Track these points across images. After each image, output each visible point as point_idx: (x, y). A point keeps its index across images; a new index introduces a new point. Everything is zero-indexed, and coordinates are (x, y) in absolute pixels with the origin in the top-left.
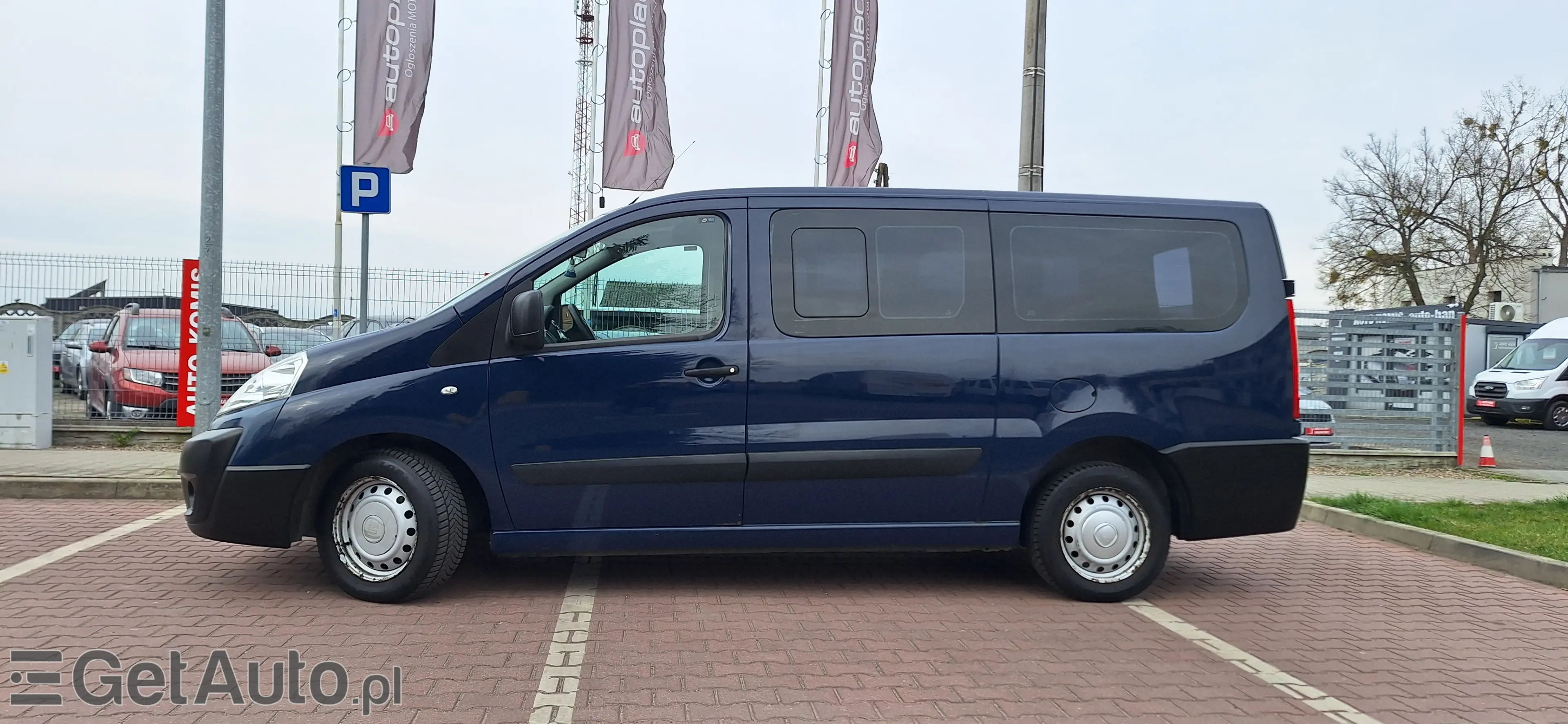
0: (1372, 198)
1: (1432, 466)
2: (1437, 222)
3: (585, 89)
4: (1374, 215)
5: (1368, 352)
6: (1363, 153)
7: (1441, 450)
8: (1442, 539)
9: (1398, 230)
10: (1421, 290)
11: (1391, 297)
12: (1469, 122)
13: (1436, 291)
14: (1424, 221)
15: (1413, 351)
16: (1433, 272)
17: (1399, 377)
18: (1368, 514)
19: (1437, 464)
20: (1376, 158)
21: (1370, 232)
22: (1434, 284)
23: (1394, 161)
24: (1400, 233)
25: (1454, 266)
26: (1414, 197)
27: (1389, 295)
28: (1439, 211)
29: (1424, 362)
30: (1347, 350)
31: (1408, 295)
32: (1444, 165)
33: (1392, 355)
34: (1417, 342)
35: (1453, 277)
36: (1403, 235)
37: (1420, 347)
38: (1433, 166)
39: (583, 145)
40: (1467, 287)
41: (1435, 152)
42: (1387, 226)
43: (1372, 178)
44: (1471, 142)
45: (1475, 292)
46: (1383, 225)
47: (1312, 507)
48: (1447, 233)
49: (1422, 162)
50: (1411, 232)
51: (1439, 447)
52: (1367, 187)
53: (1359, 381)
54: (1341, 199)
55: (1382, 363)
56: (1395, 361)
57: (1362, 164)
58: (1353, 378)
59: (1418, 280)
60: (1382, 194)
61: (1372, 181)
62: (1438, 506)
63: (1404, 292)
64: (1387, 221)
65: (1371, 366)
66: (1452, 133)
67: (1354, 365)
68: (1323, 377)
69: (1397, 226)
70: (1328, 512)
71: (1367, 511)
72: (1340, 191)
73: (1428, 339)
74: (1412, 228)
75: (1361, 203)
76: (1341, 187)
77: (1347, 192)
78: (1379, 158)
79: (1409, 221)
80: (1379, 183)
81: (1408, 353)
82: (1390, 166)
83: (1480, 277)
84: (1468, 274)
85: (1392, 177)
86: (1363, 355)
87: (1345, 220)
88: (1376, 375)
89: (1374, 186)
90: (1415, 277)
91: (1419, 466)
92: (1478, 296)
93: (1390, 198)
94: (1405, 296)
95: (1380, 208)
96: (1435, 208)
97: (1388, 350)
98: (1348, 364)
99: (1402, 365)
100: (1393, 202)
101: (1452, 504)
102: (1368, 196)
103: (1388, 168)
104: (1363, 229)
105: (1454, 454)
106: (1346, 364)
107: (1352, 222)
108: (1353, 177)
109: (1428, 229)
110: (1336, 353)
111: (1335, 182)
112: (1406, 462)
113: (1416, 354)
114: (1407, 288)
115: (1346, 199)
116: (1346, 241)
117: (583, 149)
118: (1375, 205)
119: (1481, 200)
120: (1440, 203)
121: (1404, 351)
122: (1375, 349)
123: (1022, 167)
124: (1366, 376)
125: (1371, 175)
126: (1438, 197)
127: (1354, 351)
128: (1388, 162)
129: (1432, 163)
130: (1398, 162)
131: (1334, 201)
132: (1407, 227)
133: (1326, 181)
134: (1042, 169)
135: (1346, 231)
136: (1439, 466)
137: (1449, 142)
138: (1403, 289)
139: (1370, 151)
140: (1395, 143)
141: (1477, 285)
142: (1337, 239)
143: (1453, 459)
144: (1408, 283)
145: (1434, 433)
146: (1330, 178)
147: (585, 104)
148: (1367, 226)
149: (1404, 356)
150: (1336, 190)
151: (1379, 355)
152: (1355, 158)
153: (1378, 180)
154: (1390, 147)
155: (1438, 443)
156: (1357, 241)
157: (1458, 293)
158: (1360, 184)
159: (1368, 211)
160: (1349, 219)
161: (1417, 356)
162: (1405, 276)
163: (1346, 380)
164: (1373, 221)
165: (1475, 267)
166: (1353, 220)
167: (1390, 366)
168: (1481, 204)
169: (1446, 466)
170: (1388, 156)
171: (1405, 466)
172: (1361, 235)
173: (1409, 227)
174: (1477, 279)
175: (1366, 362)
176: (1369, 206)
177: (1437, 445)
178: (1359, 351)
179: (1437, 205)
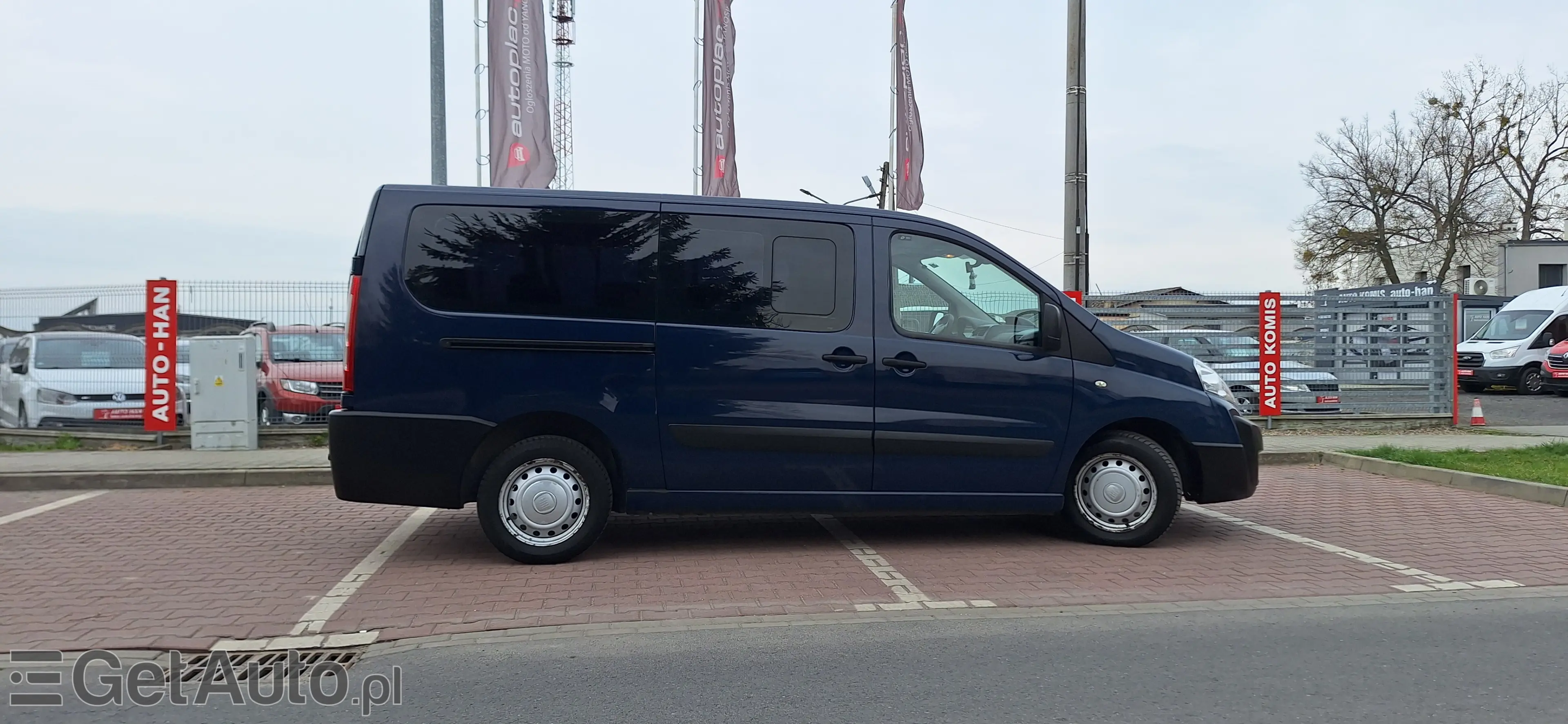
0: (1347, 180)
1: (1432, 426)
2: (1409, 201)
3: (563, 90)
4: (1349, 197)
5: (1351, 329)
6: (1336, 138)
7: (1438, 412)
8: (1461, 475)
9: (1372, 210)
10: (1395, 267)
11: (1367, 274)
12: (1433, 101)
13: (1409, 267)
14: (1397, 200)
15: (1395, 326)
16: (1406, 249)
17: (1383, 350)
18: (1397, 461)
19: (1436, 424)
20: (1348, 142)
21: (1345, 214)
22: (1407, 260)
23: (1366, 144)
24: (1374, 213)
25: (1424, 242)
26: (1385, 178)
27: (1365, 272)
28: (1410, 191)
29: (1405, 335)
30: (1332, 328)
31: (1382, 272)
32: (1413, 146)
33: (1377, 330)
34: (1399, 319)
35: (1424, 253)
36: (1376, 215)
37: (1402, 322)
38: (1403, 148)
39: (562, 147)
40: (1438, 263)
41: (1405, 135)
42: (1360, 207)
43: (1346, 161)
44: (1439, 123)
45: (1446, 268)
46: (1358, 206)
47: (1349, 458)
48: (1418, 211)
49: (1393, 144)
50: (1385, 211)
51: (1437, 410)
52: (1342, 170)
53: (1345, 354)
54: (1317, 182)
55: (1366, 338)
56: (1380, 335)
57: (1336, 148)
58: (1339, 352)
59: (1392, 257)
60: (1356, 176)
61: (1344, 164)
62: (1449, 454)
63: (1379, 270)
64: (1361, 202)
65: (1356, 341)
66: (1420, 115)
67: (1340, 340)
68: (1311, 352)
69: (1371, 206)
70: (1363, 460)
71: (1396, 458)
72: (1315, 174)
73: (1409, 315)
74: (1386, 207)
75: (1336, 186)
76: (1318, 171)
77: (1323, 175)
78: (1352, 141)
79: (1382, 202)
80: (1352, 166)
81: (1391, 328)
82: (1363, 149)
83: (1451, 252)
84: (1439, 251)
85: (1363, 158)
86: (1348, 331)
87: (1321, 203)
88: (1361, 348)
89: (1348, 168)
90: (1389, 255)
91: (1421, 427)
92: (1449, 271)
93: (1363, 180)
94: (1380, 274)
95: (1354, 189)
96: (1406, 188)
97: (1372, 326)
98: (1334, 340)
99: (1385, 339)
100: (1366, 183)
101: (1460, 452)
102: (1343, 178)
103: (1360, 151)
104: (1338, 210)
105: (1450, 415)
106: (1331, 340)
107: (1328, 204)
108: (1328, 160)
109: (1401, 208)
110: (1322, 330)
111: (1311, 166)
112: (1409, 423)
113: (1398, 328)
114: (1382, 265)
115: (1322, 182)
116: (1323, 222)
117: (562, 151)
118: (1350, 187)
119: (1450, 179)
120: (1411, 183)
121: (1387, 327)
122: (1359, 326)
123: (1068, 175)
124: (1351, 350)
125: (1345, 158)
126: (1409, 178)
127: (1340, 328)
128: (1360, 145)
129: (1402, 145)
130: (1370, 145)
131: (1311, 184)
132: (1381, 207)
133: (1302, 166)
134: (1086, 176)
135: (1322, 213)
136: (1438, 426)
137: (1418, 124)
138: (1378, 266)
139: (1342, 135)
140: (1366, 127)
141: (1448, 261)
142: (1314, 220)
143: (1450, 419)
144: (1383, 260)
145: (1432, 397)
146: (1306, 163)
147: (563, 105)
148: (1343, 207)
149: (1387, 331)
150: (1312, 173)
151: (1362, 330)
152: (1329, 143)
153: (1351, 162)
154: (1362, 131)
155: (1436, 406)
156: (1333, 222)
157: (1430, 268)
158: (1334, 167)
159: (1344, 192)
160: (1326, 202)
161: (1399, 330)
162: (1380, 254)
163: (1333, 354)
164: (1348, 202)
165: (1445, 243)
166: (1329, 202)
167: (1374, 340)
168: (1449, 183)
169: (1443, 426)
170: (1360, 139)
171: (1409, 427)
172: (1337, 216)
173: (1382, 207)
174: (1447, 254)
175: (1351, 338)
176: (1344, 188)
177: (1435, 408)
178: (1344, 329)
179: (1408, 185)
